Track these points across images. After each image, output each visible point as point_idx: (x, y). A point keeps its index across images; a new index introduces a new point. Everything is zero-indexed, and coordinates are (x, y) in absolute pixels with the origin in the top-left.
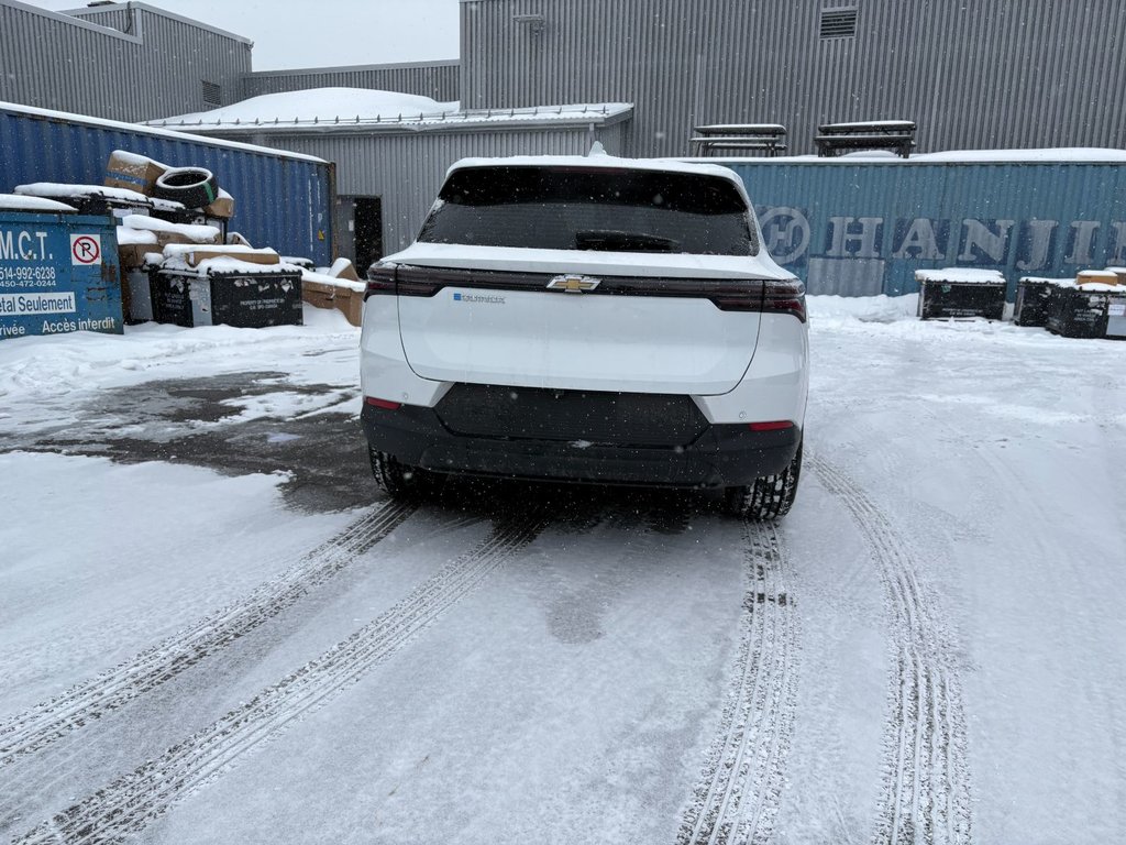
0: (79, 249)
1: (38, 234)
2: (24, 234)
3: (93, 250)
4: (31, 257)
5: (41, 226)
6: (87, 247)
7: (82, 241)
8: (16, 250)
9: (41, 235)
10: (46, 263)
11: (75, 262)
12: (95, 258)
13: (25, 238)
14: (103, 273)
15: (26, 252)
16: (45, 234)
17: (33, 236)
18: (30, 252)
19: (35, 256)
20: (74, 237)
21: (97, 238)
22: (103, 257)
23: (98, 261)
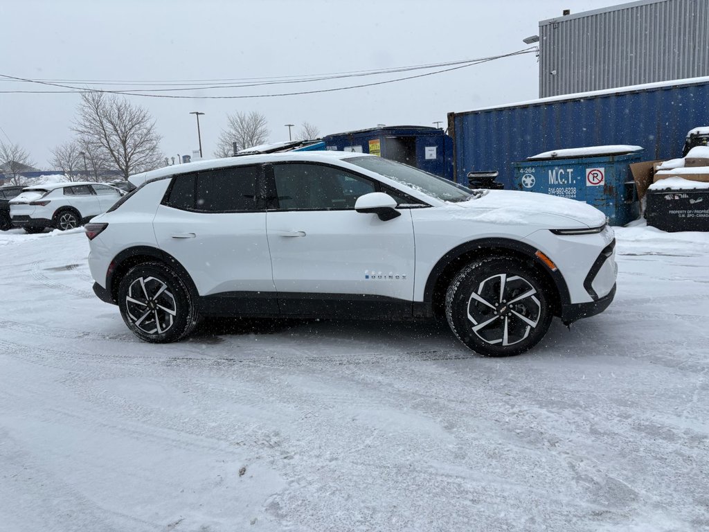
0: (591, 177)
1: (568, 170)
2: (561, 170)
3: (599, 177)
4: (564, 182)
5: (569, 166)
6: (596, 175)
7: (592, 173)
8: (557, 180)
9: (570, 171)
10: (572, 185)
11: (588, 184)
12: (600, 182)
13: (561, 173)
14: (605, 190)
15: (561, 180)
16: (572, 170)
17: (565, 172)
18: (563, 180)
19: (566, 182)
20: (588, 170)
21: (602, 170)
22: (606, 181)
23: (602, 183)
